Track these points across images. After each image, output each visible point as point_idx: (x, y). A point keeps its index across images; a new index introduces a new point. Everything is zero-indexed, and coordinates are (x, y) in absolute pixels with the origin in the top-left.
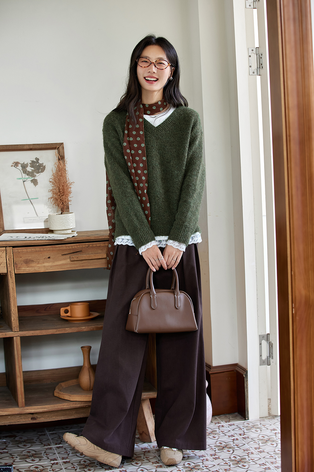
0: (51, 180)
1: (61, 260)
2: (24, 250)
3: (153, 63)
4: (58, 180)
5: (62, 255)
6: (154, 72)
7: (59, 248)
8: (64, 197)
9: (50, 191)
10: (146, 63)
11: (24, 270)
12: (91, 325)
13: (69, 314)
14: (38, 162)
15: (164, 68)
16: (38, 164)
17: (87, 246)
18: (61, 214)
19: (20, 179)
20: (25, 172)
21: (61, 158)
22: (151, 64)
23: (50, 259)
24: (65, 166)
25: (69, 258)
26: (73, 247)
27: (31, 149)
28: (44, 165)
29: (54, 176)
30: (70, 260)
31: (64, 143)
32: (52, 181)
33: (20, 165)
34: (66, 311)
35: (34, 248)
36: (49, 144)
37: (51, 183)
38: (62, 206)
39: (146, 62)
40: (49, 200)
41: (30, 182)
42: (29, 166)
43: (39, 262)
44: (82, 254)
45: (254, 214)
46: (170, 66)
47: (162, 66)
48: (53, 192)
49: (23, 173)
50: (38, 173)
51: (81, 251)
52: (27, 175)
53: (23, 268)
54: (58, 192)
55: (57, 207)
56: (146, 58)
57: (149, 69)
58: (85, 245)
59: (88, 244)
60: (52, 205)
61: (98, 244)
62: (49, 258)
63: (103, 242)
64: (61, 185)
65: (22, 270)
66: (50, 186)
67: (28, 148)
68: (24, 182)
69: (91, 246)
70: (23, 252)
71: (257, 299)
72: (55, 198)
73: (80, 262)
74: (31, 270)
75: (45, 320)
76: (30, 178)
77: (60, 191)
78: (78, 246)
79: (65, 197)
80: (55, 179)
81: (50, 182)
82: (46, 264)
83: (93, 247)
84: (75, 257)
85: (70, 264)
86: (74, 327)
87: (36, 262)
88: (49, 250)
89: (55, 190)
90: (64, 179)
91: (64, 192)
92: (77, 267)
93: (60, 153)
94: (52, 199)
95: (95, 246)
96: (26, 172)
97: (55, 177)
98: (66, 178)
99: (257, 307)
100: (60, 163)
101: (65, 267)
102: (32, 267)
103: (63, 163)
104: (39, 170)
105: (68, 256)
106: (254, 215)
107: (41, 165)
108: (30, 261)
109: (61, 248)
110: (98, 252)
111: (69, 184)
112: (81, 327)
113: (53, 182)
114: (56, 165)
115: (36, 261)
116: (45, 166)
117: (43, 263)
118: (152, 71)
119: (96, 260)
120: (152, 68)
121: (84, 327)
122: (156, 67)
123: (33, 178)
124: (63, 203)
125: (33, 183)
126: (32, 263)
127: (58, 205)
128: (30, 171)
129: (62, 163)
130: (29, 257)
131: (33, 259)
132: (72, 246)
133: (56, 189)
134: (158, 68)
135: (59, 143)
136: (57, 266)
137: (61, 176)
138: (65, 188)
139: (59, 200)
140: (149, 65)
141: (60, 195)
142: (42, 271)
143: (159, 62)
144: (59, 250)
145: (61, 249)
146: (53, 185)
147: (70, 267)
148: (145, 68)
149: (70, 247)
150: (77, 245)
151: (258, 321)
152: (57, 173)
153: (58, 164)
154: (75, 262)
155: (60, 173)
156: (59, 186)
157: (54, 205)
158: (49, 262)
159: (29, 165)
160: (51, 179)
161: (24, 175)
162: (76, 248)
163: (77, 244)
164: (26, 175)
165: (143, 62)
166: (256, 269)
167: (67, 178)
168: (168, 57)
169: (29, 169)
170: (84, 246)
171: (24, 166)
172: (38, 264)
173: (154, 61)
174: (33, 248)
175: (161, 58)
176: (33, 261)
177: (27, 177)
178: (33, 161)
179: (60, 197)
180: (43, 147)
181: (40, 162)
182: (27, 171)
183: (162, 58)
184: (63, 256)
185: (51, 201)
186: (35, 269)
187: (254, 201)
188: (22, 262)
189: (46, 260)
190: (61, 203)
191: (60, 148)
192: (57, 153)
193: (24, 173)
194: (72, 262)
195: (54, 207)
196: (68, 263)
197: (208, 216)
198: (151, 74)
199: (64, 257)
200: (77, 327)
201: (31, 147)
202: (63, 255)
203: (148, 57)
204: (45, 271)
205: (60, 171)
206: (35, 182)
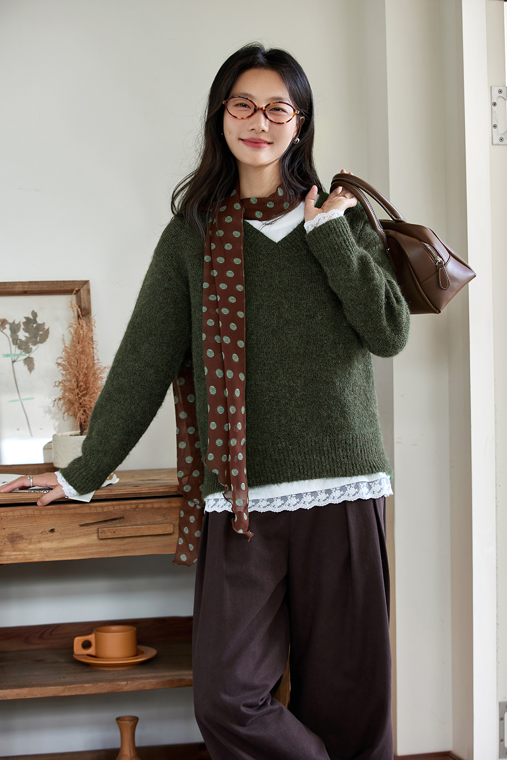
0: (60, 361)
1: (77, 537)
2: (9, 514)
3: (262, 109)
4: (76, 362)
5: (80, 525)
6: (263, 131)
7: (73, 510)
8: (86, 398)
9: (57, 384)
10: (246, 109)
11: (8, 556)
12: (140, 678)
13: (91, 651)
14: (35, 321)
15: (285, 121)
16: (35, 325)
17: (133, 506)
18: (81, 435)
19: (7, 356)
20: (15, 341)
21: (84, 312)
22: (255, 111)
23: (54, 534)
24: (92, 331)
25: (96, 531)
26: (106, 510)
27: (25, 293)
28: (46, 327)
29: (67, 352)
30: (98, 536)
31: (90, 282)
32: (63, 362)
33: (8, 326)
34: (87, 645)
35: (25, 509)
36: (57, 282)
37: (61, 368)
38: (82, 417)
39: (245, 106)
40: (56, 402)
41: (22, 363)
42: (21, 329)
43: (31, 539)
44: (123, 525)
45: (496, 442)
46: (297, 114)
47: (280, 115)
48: (65, 386)
49: (12, 344)
50: (35, 343)
51: (123, 518)
52: (19, 348)
53: (7, 553)
54: (75, 387)
55: (72, 419)
56: (246, 97)
57: (252, 123)
58: (131, 504)
59: (135, 504)
60: (62, 415)
61: (156, 503)
62: (52, 531)
63: (167, 499)
64: (82, 373)
65: (5, 558)
66: (59, 375)
67: (21, 289)
68: (13, 362)
69: (141, 506)
70: (7, 517)
71: (497, 624)
72: (69, 400)
73: (120, 542)
74: (18, 556)
75: (39, 661)
76: (24, 355)
77: (79, 385)
78: (117, 507)
79: (89, 399)
80: (68, 358)
81: (59, 364)
82: (45, 545)
83: (145, 510)
84: (109, 530)
85: (96, 545)
86: (102, 681)
87: (27, 540)
88: (52, 515)
89: (69, 383)
90: (88, 360)
91: (88, 388)
92: (112, 552)
93: (81, 302)
94: (62, 401)
95: (150, 508)
96: (17, 341)
97: (69, 356)
98: (93, 357)
99: (497, 643)
100: (81, 324)
101: (87, 552)
102: (20, 551)
103: (87, 324)
104: (36, 338)
105: (94, 528)
106: (496, 445)
107: (40, 327)
108: (17, 537)
109: (78, 511)
110: (156, 520)
111: (99, 371)
112: (119, 683)
113: (65, 365)
114: (72, 330)
115: (28, 537)
116: (48, 329)
117: (39, 542)
118: (259, 127)
119: (149, 538)
120: (259, 121)
121: (124, 683)
122: (266, 117)
123: (27, 355)
124: (85, 411)
125: (26, 366)
126: (21, 542)
127: (75, 416)
128: (24, 339)
129: (84, 325)
130: (16, 528)
131: (22, 534)
132: (102, 507)
133: (70, 381)
134: (272, 120)
135: (80, 281)
136: (68, 550)
137: (83, 352)
138: (91, 379)
139: (77, 405)
140: (252, 115)
141: (78, 394)
142: (36, 560)
143: (274, 108)
144: (74, 515)
145: (80, 512)
146: (64, 372)
147: (98, 553)
148: (243, 121)
149: (98, 509)
150: (113, 505)
151: (497, 673)
152: (73, 346)
153: (75, 326)
154: (109, 541)
155: (79, 348)
156: (77, 374)
157: (66, 414)
158: (52, 541)
159: (22, 327)
160: (61, 358)
161: (13, 347)
162: (111, 512)
163: (114, 503)
164: (17, 348)
165: (237, 105)
166: (497, 560)
167: (95, 358)
168: (294, 96)
169: (22, 335)
170: (128, 507)
171: (14, 329)
172: (30, 544)
173: (263, 106)
174: (23, 509)
175: (278, 98)
176: (21, 537)
177: (18, 351)
178: (27, 318)
179: (80, 398)
180: (45, 288)
181: (39, 320)
182: (18, 339)
183: (281, 99)
184: (82, 527)
185: (60, 406)
186: (25, 555)
187: (495, 416)
188: (6, 539)
189: (45, 536)
190: (81, 412)
191: (82, 291)
192: (74, 302)
193: (14, 344)
194: (101, 542)
195: (66, 418)
196: (94, 543)
197: (395, 443)
198: (257, 133)
199: (86, 529)
200: (110, 681)
201: (26, 288)
202: (83, 525)
203: (250, 96)
204: (43, 560)
205: (80, 341)
206: (29, 363)
